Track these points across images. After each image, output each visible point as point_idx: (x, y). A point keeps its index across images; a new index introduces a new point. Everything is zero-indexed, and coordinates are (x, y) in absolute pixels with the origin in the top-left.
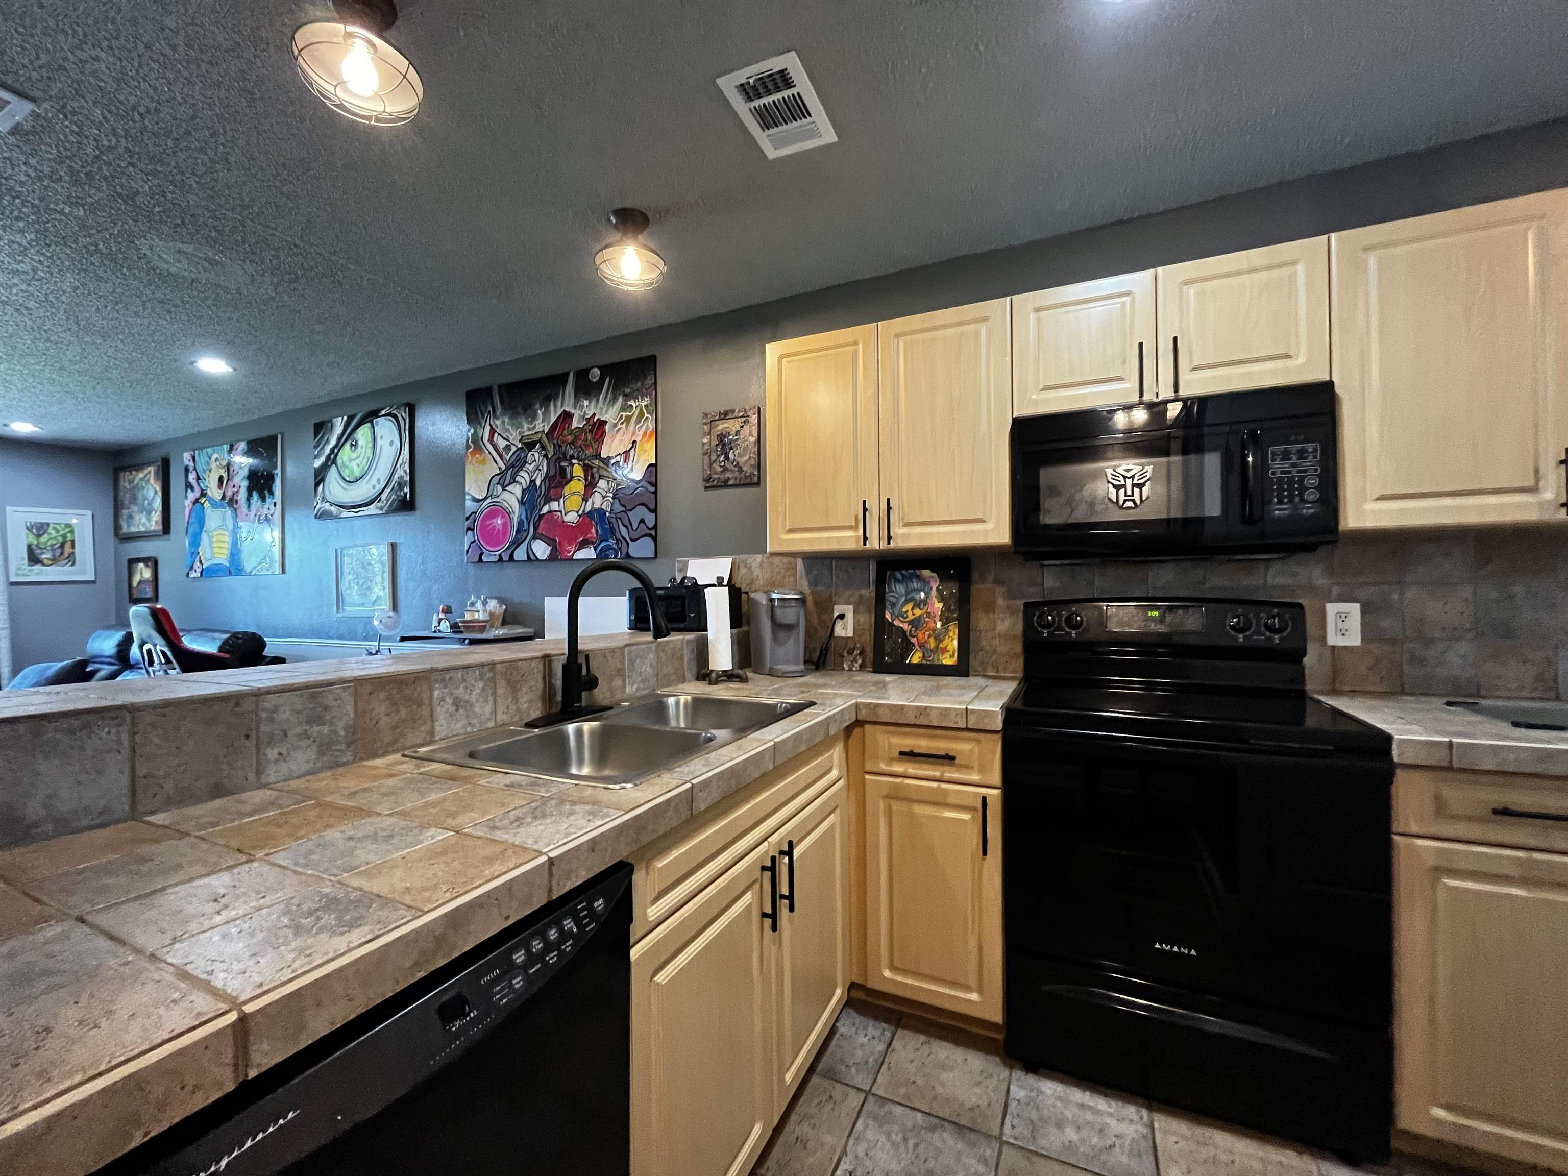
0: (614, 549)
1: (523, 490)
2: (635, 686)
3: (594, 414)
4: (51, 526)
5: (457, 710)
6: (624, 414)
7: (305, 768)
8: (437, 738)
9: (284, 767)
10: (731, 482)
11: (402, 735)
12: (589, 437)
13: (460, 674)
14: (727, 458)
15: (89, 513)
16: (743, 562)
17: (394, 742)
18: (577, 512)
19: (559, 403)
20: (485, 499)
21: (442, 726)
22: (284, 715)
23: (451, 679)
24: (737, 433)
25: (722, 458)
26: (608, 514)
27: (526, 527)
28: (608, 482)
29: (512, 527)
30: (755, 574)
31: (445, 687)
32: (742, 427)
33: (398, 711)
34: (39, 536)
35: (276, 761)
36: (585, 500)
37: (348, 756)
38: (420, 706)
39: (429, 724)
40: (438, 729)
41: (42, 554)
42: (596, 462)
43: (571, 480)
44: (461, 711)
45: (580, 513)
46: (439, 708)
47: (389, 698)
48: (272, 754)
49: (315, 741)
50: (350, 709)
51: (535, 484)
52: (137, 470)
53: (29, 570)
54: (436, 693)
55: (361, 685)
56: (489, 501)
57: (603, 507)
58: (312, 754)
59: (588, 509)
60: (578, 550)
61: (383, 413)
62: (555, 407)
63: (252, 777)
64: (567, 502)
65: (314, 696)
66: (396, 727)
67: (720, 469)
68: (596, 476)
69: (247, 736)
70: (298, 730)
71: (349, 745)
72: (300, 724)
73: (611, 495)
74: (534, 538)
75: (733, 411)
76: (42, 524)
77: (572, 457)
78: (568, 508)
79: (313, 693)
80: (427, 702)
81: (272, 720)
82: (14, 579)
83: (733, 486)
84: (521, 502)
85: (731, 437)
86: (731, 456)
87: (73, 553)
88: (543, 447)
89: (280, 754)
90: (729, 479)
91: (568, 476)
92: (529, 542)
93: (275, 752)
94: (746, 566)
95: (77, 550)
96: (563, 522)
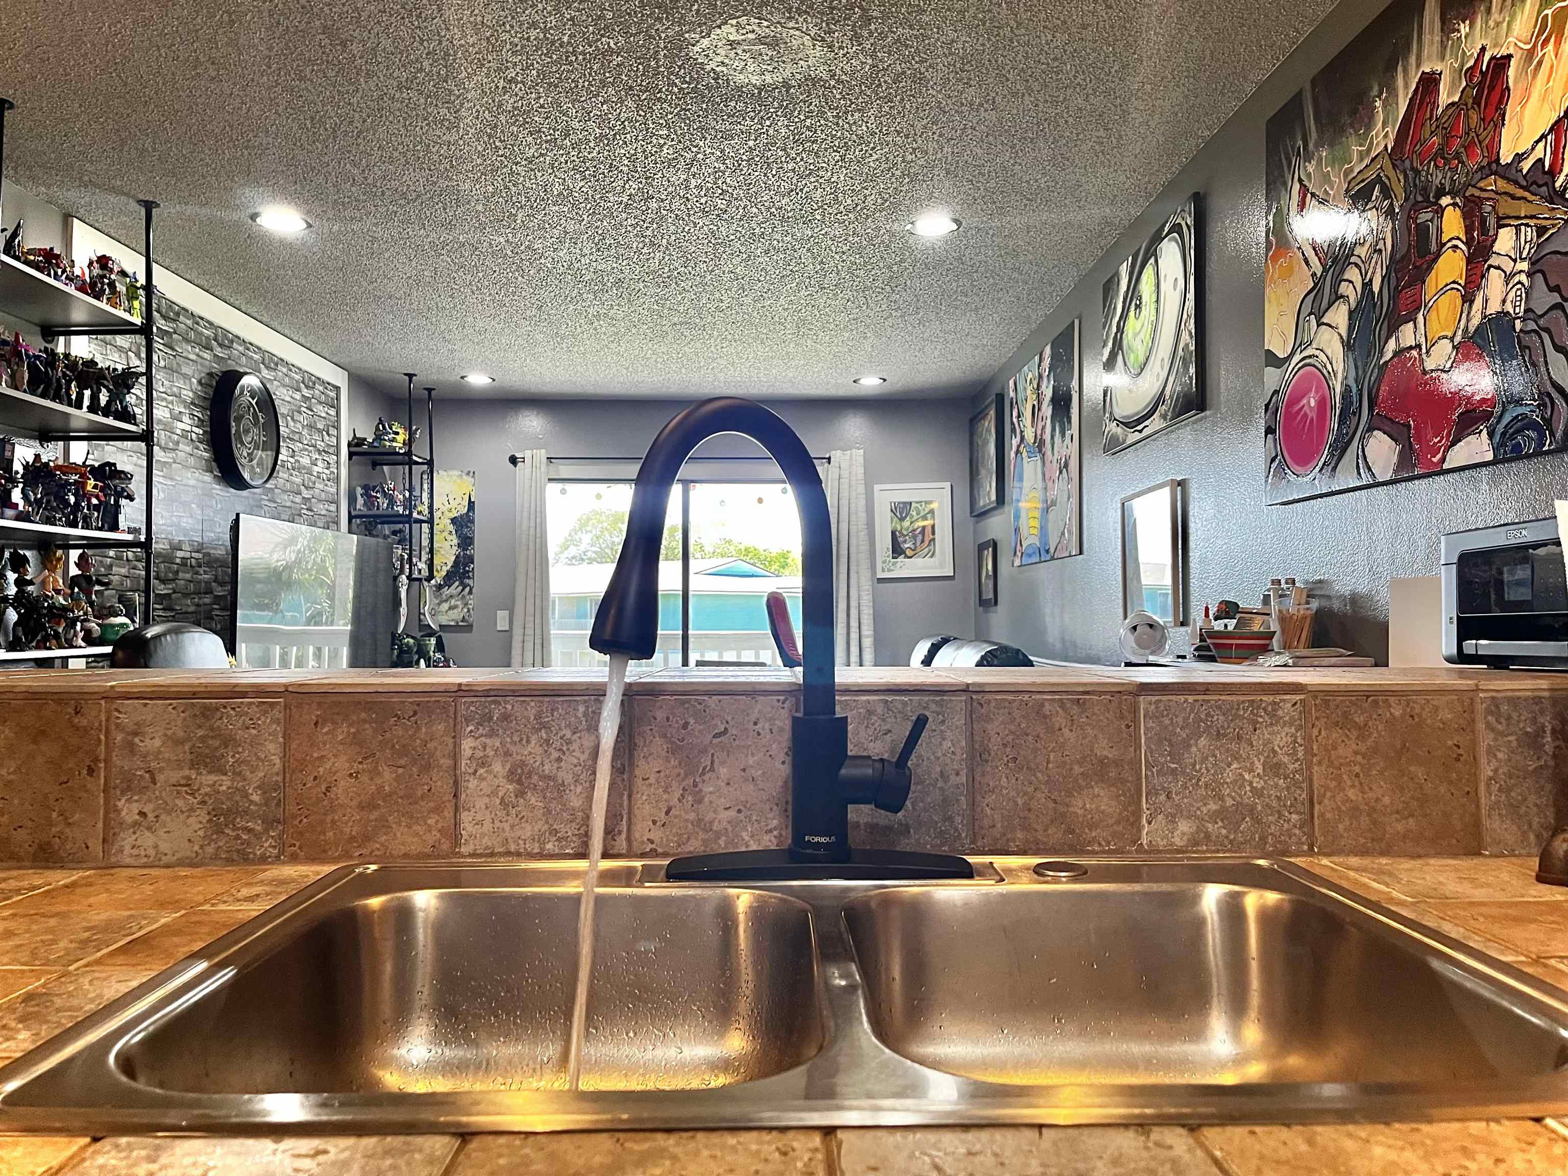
0: (1534, 425)
1: (1351, 313)
2: (1185, 827)
3: (1483, 49)
4: (913, 505)
5: (520, 794)
6: (1549, 12)
7: (186, 851)
8: (464, 850)
9: (147, 840)
11: (383, 825)
12: (1474, 117)
13: (532, 709)
15: (947, 485)
17: (367, 839)
18: (1452, 339)
19: (1413, 60)
20: (1292, 354)
21: (480, 823)
22: (152, 743)
23: (505, 717)
26: (1518, 325)
27: (1356, 405)
28: (1518, 227)
29: (1333, 408)
31: (492, 734)
33: (375, 773)
34: (902, 519)
35: (136, 824)
36: (1468, 299)
37: (268, 846)
38: (427, 768)
39: (448, 813)
40: (468, 826)
41: (905, 542)
42: (1491, 184)
43: (1438, 255)
44: (533, 799)
45: (1458, 339)
46: (473, 783)
47: (356, 740)
48: (128, 810)
49: (204, 802)
50: (272, 749)
51: (1371, 290)
52: (984, 418)
53: (894, 564)
54: (467, 745)
55: (300, 706)
56: (1297, 358)
57: (1509, 308)
58: (197, 823)
59: (1476, 321)
60: (1454, 443)
61: (1166, 229)
62: (1405, 71)
63: (96, 847)
64: (1433, 315)
65: (207, 713)
66: (369, 806)
68: (1492, 221)
69: (91, 771)
70: (175, 776)
71: (270, 823)
72: (179, 765)
73: (1524, 266)
74: (1370, 429)
76: (904, 503)
77: (1441, 193)
78: (1433, 334)
79: (206, 708)
80: (446, 762)
81: (131, 748)
82: (880, 575)
84: (1348, 346)
87: (934, 539)
88: (1386, 193)
89: (142, 814)
91: (1434, 247)
92: (1362, 438)
93: (135, 808)
95: (936, 536)
96: (1425, 372)
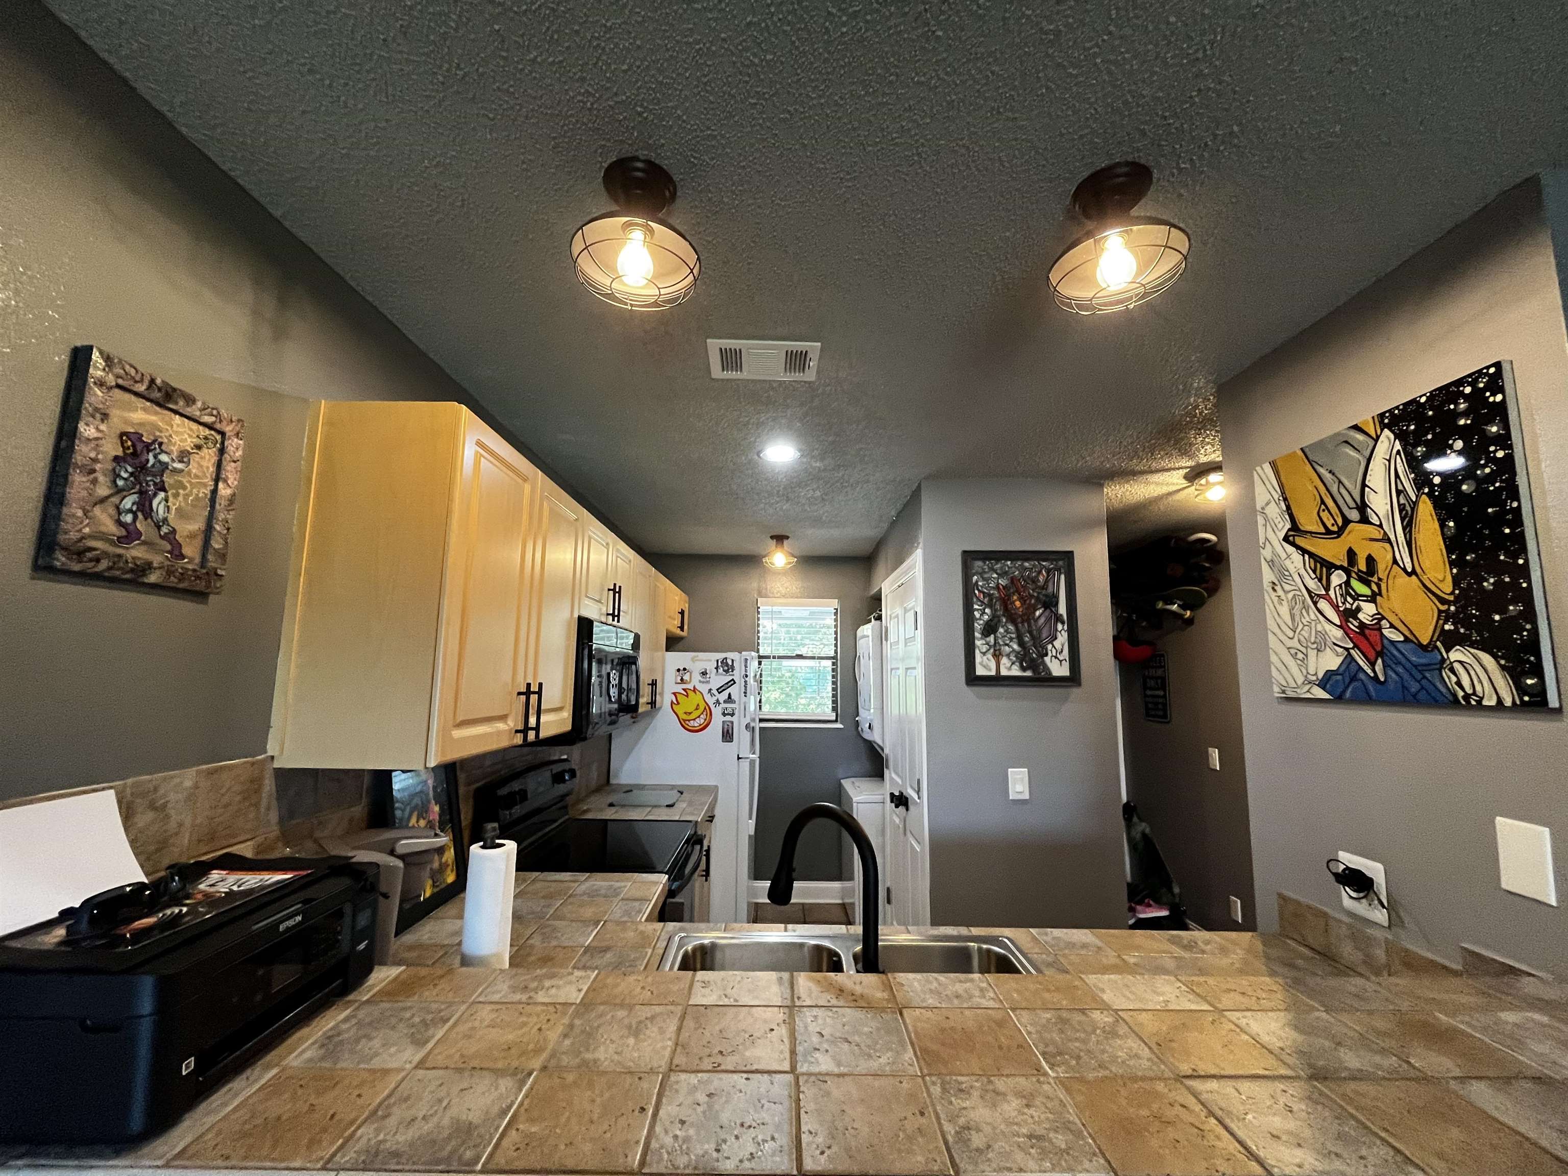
10: (153, 578)
14: (144, 508)
16: (143, 795)
24: (184, 456)
25: (128, 503)
30: (173, 825)
32: (199, 447)
67: (110, 527)
75: (190, 400)
83: (155, 588)
85: (164, 458)
86: (158, 503)
90: (147, 567)
94: (152, 806)
